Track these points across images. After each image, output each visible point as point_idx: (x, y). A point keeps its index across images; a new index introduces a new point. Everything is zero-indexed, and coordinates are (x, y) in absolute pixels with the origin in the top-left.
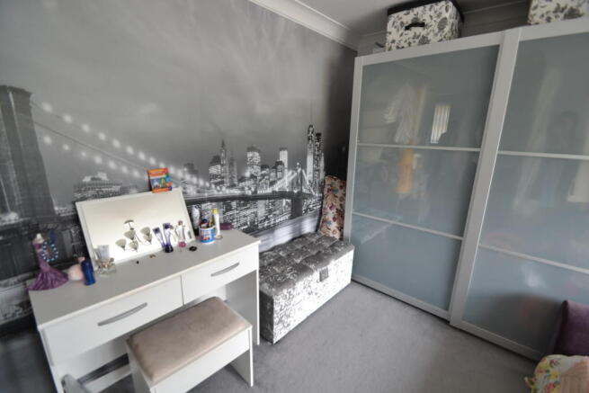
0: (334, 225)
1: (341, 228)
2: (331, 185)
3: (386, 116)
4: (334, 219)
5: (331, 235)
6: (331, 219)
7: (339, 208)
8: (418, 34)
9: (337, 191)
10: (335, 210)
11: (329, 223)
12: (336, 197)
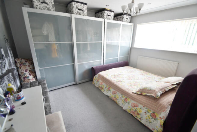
0: (31, 77)
1: (35, 76)
2: (20, 62)
3: (44, 32)
4: (30, 75)
5: (32, 81)
6: (29, 75)
7: (30, 70)
8: (46, 6)
9: (25, 64)
10: (28, 71)
11: (29, 77)
12: (26, 66)
